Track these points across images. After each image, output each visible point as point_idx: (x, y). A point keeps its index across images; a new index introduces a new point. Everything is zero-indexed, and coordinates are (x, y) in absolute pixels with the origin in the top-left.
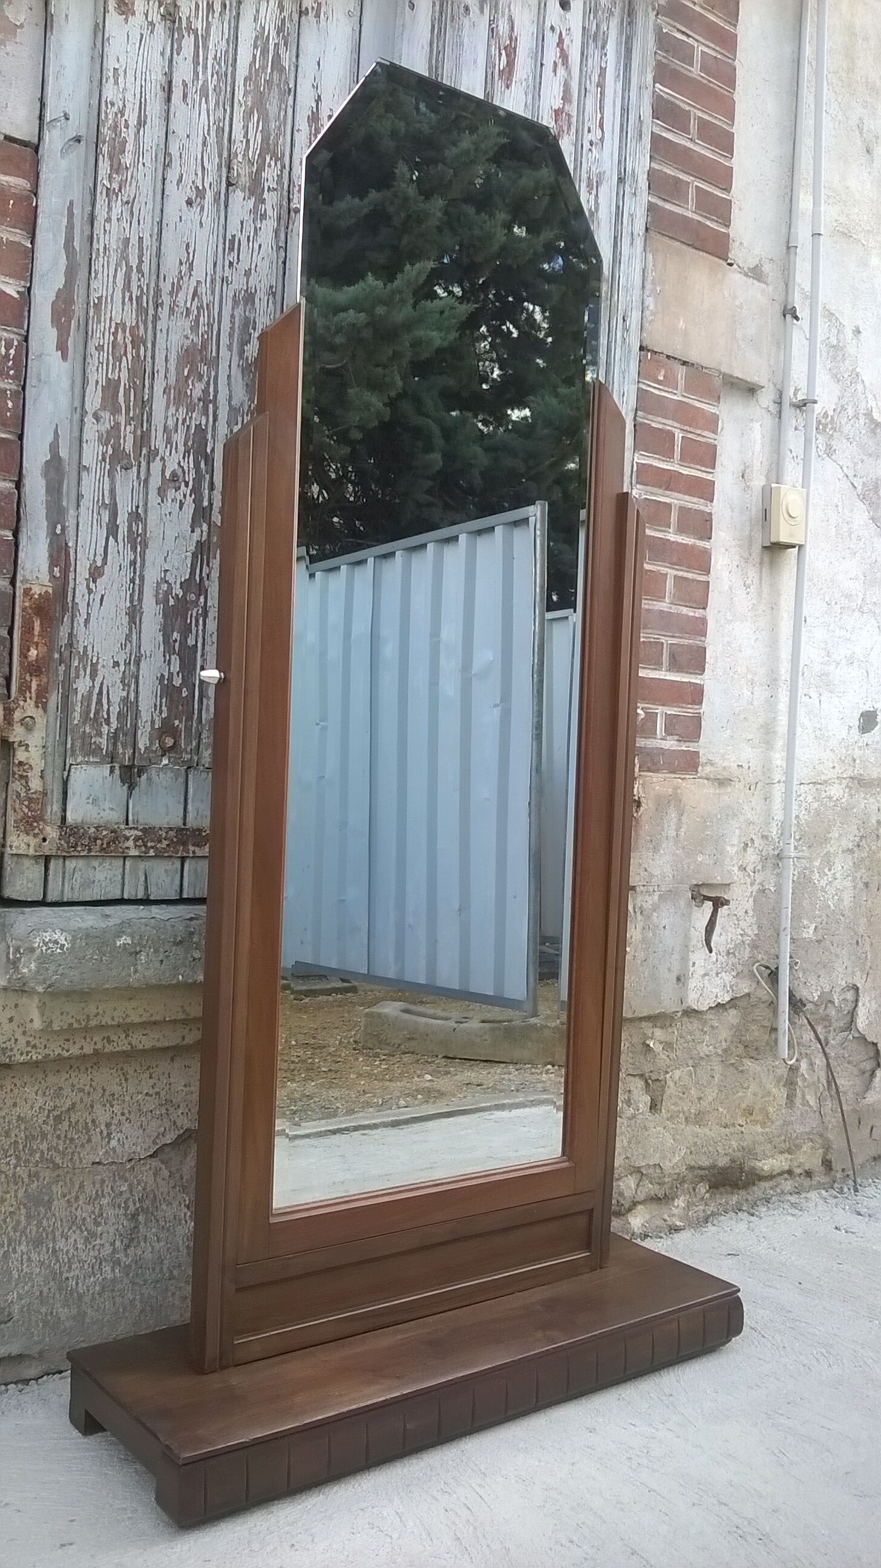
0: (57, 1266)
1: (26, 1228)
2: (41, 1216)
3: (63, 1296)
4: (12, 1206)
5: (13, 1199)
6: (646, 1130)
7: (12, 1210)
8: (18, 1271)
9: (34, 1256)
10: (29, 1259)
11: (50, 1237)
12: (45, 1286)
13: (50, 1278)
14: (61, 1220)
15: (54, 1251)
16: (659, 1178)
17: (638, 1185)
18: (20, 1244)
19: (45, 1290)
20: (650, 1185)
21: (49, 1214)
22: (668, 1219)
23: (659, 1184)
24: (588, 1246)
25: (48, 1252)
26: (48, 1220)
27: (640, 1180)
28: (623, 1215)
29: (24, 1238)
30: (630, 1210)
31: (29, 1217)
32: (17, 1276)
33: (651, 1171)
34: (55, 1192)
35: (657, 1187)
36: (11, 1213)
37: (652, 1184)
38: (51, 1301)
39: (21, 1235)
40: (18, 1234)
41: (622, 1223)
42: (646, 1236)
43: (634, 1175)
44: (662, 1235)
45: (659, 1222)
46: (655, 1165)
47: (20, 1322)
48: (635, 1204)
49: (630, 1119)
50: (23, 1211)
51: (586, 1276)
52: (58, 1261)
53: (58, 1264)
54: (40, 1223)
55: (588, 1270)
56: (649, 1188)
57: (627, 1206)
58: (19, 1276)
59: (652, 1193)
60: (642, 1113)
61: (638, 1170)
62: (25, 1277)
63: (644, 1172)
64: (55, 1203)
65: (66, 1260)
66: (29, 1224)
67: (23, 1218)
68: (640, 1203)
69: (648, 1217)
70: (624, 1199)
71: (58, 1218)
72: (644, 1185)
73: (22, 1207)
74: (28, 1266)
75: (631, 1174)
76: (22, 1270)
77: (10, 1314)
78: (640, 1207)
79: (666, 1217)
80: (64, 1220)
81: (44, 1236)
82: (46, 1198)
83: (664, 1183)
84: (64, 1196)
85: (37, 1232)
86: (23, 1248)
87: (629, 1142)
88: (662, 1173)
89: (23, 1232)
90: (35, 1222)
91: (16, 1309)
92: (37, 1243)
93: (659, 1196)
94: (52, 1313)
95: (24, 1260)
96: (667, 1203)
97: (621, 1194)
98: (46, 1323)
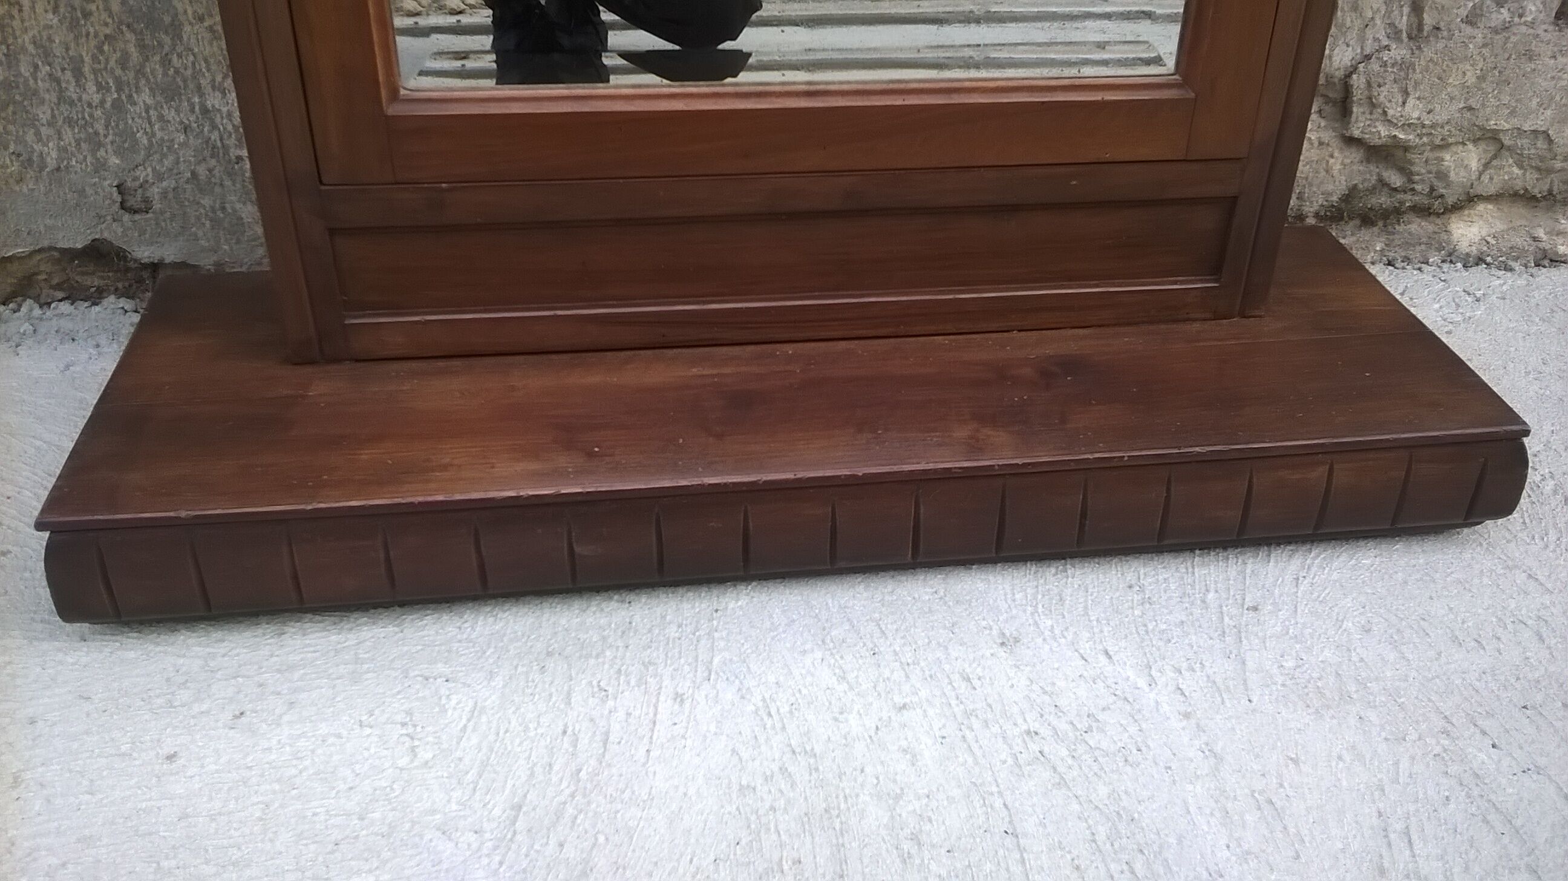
0: (215, 136)
1: (143, 66)
2: (167, 49)
3: (238, 185)
4: (106, 24)
5: (104, 16)
6: (1530, 59)
7: (108, 31)
8: (146, 133)
9: (170, 114)
10: (161, 118)
11: (191, 86)
12: (199, 163)
13: (207, 153)
14: (206, 61)
15: (205, 111)
16: (1542, 159)
17: (1486, 166)
18: (138, 90)
19: (202, 170)
20: (1516, 170)
21: (179, 49)
22: (1544, 237)
23: (1538, 169)
24: (1215, 270)
25: (192, 111)
26: (180, 56)
27: (1495, 157)
28: (1438, 215)
29: (143, 82)
30: (1456, 208)
31: (142, 46)
32: (145, 142)
33: (1524, 142)
34: (180, 10)
35: (1531, 176)
36: (106, 36)
37: (1521, 167)
38: (218, 189)
39: (137, 78)
40: (131, 75)
41: (1431, 228)
42: (1480, 260)
43: (1482, 146)
44: (1516, 265)
45: (1519, 240)
46: (1535, 132)
47: (168, 215)
48: (1470, 199)
49: (1495, 31)
50: (129, 36)
51: (1197, 326)
52: (214, 127)
53: (216, 133)
54: (166, 62)
55: (1208, 315)
56: (1510, 173)
57: (1450, 200)
58: (150, 140)
59: (1519, 185)
60: (1532, 25)
61: (1491, 137)
62: (160, 145)
63: (1507, 142)
64: (187, 28)
65: (230, 128)
66: (147, 59)
67: (132, 49)
68: (1488, 199)
69: (1500, 226)
70: (1448, 185)
71: (200, 57)
72: (1502, 168)
73: (124, 28)
74: (162, 129)
75: (1475, 141)
76: (154, 135)
77: (147, 201)
78: (1481, 207)
79: (1540, 233)
80: (212, 61)
81: (181, 83)
82: (167, 19)
83: (1550, 171)
84: (201, 19)
85: (165, 74)
86: (145, 97)
87: (1481, 78)
88: (1550, 150)
89: (140, 72)
90: (157, 58)
91: (155, 192)
92: (170, 93)
93: (1536, 191)
94: (223, 209)
95: (153, 119)
96: (1549, 209)
97: (1442, 176)
98: (216, 223)
